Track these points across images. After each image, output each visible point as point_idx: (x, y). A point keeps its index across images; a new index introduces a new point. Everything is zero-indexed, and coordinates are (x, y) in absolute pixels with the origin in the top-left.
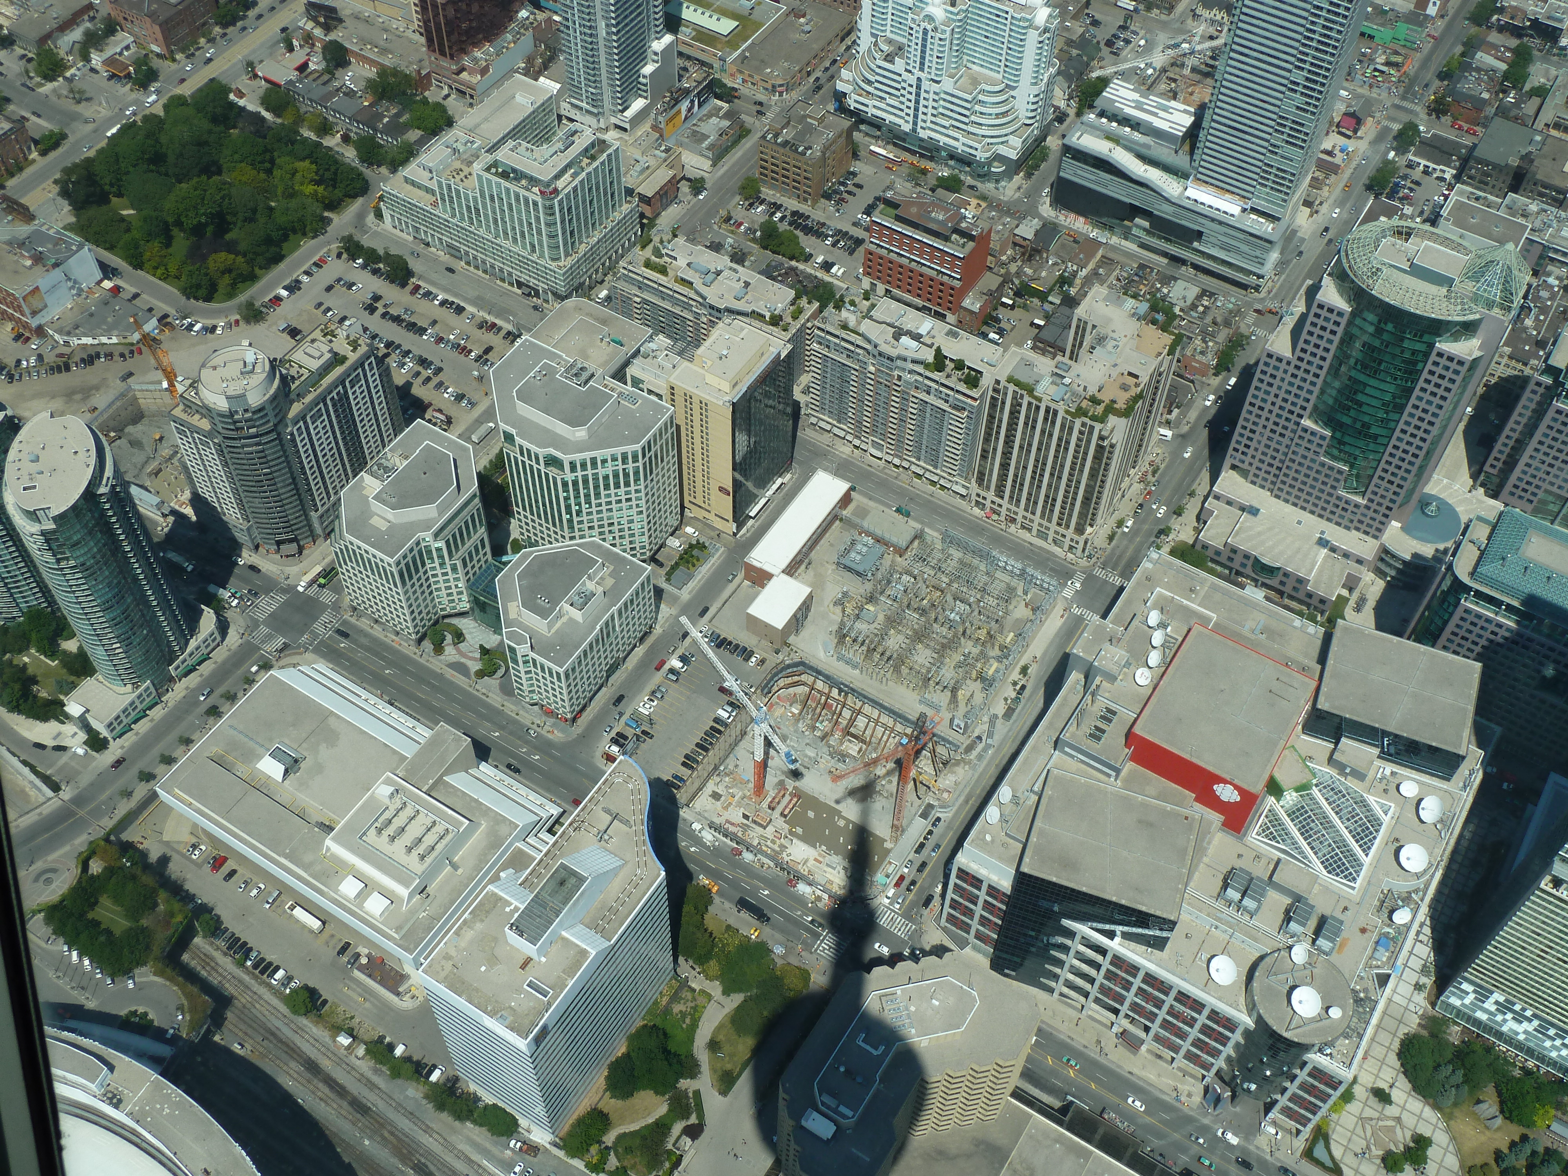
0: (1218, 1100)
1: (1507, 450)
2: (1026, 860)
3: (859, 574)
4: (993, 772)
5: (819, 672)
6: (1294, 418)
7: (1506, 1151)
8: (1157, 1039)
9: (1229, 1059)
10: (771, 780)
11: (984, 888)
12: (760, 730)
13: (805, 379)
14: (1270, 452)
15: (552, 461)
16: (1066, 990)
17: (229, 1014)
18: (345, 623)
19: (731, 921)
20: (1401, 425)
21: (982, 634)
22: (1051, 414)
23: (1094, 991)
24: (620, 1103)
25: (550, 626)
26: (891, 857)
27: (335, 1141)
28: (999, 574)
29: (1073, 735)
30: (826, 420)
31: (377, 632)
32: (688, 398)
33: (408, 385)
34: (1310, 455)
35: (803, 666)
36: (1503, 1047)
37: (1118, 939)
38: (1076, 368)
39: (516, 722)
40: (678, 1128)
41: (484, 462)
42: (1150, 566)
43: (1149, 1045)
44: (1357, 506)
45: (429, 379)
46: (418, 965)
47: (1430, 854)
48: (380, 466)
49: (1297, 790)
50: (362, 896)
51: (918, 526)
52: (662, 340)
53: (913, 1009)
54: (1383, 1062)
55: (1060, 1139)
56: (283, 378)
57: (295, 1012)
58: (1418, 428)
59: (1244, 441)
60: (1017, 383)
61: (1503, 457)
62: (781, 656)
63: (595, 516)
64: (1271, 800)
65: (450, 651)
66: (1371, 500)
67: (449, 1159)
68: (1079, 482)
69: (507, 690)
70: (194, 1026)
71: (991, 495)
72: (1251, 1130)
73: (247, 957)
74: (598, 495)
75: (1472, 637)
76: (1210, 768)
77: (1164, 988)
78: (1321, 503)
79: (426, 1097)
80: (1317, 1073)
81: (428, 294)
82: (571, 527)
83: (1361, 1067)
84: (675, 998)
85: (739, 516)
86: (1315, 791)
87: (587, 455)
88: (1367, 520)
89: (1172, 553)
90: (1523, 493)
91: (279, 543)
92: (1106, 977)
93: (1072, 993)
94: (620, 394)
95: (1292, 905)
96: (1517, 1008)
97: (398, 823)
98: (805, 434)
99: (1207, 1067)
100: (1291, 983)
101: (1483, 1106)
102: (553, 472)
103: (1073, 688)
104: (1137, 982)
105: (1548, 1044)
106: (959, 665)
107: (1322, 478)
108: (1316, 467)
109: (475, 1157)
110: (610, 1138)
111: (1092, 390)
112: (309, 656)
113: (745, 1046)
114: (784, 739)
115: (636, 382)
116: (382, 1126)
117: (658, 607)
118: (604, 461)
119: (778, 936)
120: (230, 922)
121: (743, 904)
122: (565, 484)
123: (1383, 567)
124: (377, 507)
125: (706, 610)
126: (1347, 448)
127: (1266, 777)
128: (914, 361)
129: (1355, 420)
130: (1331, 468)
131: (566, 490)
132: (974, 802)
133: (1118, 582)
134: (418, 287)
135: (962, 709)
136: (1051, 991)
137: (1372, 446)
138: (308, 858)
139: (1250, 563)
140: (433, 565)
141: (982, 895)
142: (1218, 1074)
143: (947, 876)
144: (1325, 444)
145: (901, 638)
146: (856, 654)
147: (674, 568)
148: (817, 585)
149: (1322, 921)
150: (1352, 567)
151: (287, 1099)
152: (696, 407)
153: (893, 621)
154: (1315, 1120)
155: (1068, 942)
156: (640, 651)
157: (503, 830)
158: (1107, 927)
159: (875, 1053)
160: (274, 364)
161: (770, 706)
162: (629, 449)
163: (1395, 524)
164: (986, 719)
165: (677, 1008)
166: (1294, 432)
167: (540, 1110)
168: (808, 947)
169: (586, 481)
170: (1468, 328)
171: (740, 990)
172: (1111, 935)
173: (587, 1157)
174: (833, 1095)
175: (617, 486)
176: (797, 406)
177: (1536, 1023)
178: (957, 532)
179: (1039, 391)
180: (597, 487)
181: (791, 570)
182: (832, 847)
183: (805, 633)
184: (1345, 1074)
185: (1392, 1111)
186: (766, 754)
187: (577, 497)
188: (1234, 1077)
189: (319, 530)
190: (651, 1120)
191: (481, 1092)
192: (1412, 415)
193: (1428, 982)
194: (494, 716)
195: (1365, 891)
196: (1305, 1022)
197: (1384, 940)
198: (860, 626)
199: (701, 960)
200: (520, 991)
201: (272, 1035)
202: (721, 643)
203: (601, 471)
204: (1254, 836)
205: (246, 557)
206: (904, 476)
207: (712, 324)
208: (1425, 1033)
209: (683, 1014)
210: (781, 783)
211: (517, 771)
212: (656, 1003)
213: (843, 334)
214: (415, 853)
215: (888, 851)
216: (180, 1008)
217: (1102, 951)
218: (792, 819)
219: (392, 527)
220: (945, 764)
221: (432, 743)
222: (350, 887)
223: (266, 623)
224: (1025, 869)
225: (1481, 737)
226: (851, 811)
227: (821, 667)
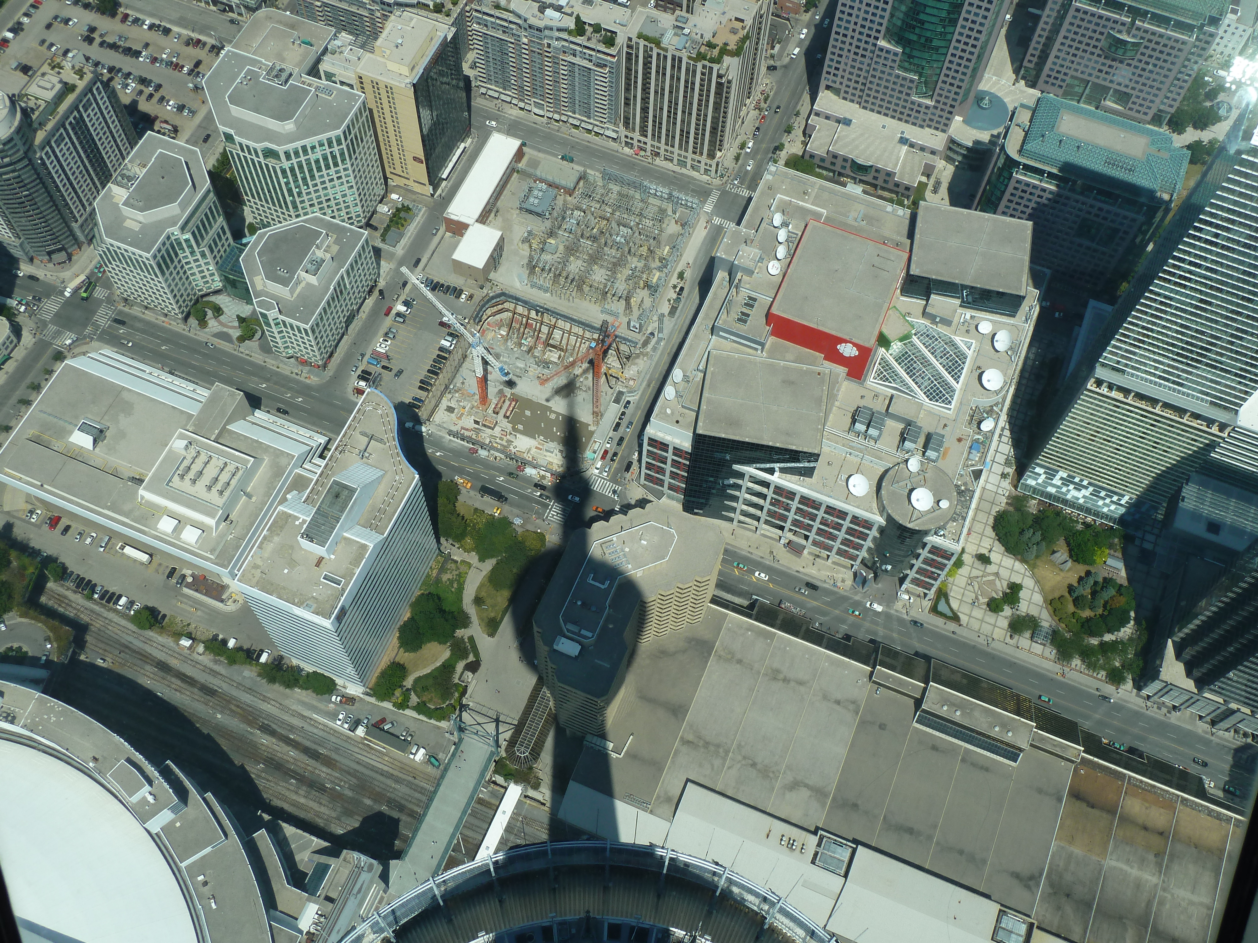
0: (864, 581)
1: (1040, 47)
2: (700, 424)
3: (538, 215)
4: (666, 359)
5: (517, 299)
6: (871, 40)
7: (1076, 584)
8: (815, 543)
9: (869, 550)
10: (492, 390)
11: (671, 450)
12: (478, 352)
13: (471, 56)
14: (856, 71)
15: (270, 153)
16: (742, 518)
17: (88, 638)
18: (121, 312)
19: (478, 505)
20: (956, 36)
21: (644, 251)
22: (677, 61)
23: (763, 515)
24: (412, 655)
25: (292, 292)
26: (595, 437)
27: (194, 719)
28: (651, 200)
29: (725, 322)
30: (494, 89)
31: (149, 316)
32: (375, 85)
33: (134, 103)
34: (887, 70)
35: (505, 296)
36: (1069, 510)
37: (777, 474)
38: (693, 19)
39: (277, 374)
40: (460, 666)
41: (212, 162)
42: (770, 177)
43: (809, 549)
44: (927, 107)
45: (151, 96)
46: (234, 576)
47: (1005, 375)
48: (123, 176)
49: (901, 340)
50: (177, 530)
51: (581, 169)
52: (346, 36)
53: (627, 550)
54: (982, 535)
55: (751, 628)
56: (24, 111)
57: (141, 627)
58: (969, 37)
59: (834, 64)
60: (646, 38)
61: (1037, 53)
62: (485, 291)
63: (313, 195)
64: (882, 350)
65: (213, 324)
66: (938, 102)
67: (286, 717)
68: (706, 115)
69: (266, 349)
70: (61, 651)
71: (637, 135)
72: (890, 599)
73: (93, 592)
74: (313, 177)
75: (1024, 202)
76: (833, 333)
77: (815, 505)
78: (899, 109)
79: (259, 675)
80: (935, 550)
81: (136, 21)
82: (295, 207)
83: (966, 540)
84: (442, 569)
85: (434, 180)
86: (915, 339)
87: (298, 144)
88: (936, 118)
89: (787, 164)
90: (1054, 81)
91: (50, 254)
92: (771, 504)
93: (747, 520)
94: (317, 88)
95: (905, 428)
96: (1077, 480)
97: (195, 468)
98: (477, 102)
99: (853, 558)
100: (909, 487)
101: (1057, 555)
102: (271, 162)
103: (720, 285)
104: (795, 505)
105: (1101, 503)
106: (628, 279)
107: (898, 88)
108: (893, 79)
109: (306, 713)
110: (409, 682)
111: (708, 37)
112: (95, 344)
113: (503, 597)
114: (497, 356)
115: (329, 76)
116: (229, 702)
117: (378, 264)
118: (313, 148)
119: (516, 511)
120: (73, 566)
121: (485, 490)
122: (284, 171)
123: (952, 155)
124: (127, 211)
125: (418, 261)
126: (916, 61)
127: (876, 333)
128: (559, 30)
129: (920, 36)
130: (904, 79)
131: (285, 177)
132: (654, 385)
133: (746, 193)
134: (126, 16)
135: (636, 312)
136: (731, 520)
137: (935, 57)
138: (127, 507)
139: (848, 165)
140: (185, 255)
141: (670, 456)
142: (863, 562)
143: (641, 446)
144: (898, 59)
145: (579, 263)
146: (545, 280)
147: (387, 229)
148: (506, 228)
149: (929, 437)
150: (928, 158)
151: (148, 695)
152: (383, 91)
153: (571, 250)
154: (937, 584)
155: (740, 482)
156: (370, 302)
157: (283, 461)
158: (768, 466)
159: (603, 587)
160: (13, 100)
161: (482, 332)
162: (332, 134)
163: (959, 119)
164: (655, 318)
165: (445, 577)
166: (873, 52)
167: (350, 670)
168: (540, 516)
169: (301, 167)
171: (492, 557)
172: (771, 471)
173: (394, 699)
174: (575, 623)
175: (328, 167)
176: (467, 80)
177: (1091, 489)
178: (614, 170)
179: (665, 42)
180: (310, 170)
181: (483, 218)
182: (549, 437)
183: (502, 269)
184: (955, 548)
185: (991, 569)
186: (485, 370)
187: (296, 180)
188: (875, 562)
189: (81, 237)
190: (438, 664)
191: (302, 665)
192: (963, 27)
193: (1011, 470)
194: (260, 371)
195: (959, 409)
196: (923, 514)
197: (975, 445)
198: (546, 257)
199: (459, 538)
200: (318, 583)
201: (125, 648)
202: (435, 287)
203: (312, 157)
204: (872, 381)
205: (24, 269)
206: (564, 127)
207: (385, 17)
208: (1011, 509)
209: (451, 581)
210: (501, 392)
211: (285, 412)
212: (428, 576)
213: (497, 13)
214: (214, 490)
215: (592, 433)
216: (48, 639)
217: (766, 484)
218: (514, 419)
219: (144, 227)
220: (628, 358)
221: (212, 401)
222: (166, 525)
223: (52, 322)
224: (700, 431)
225: (1036, 278)
226: (559, 406)
227: (519, 295)
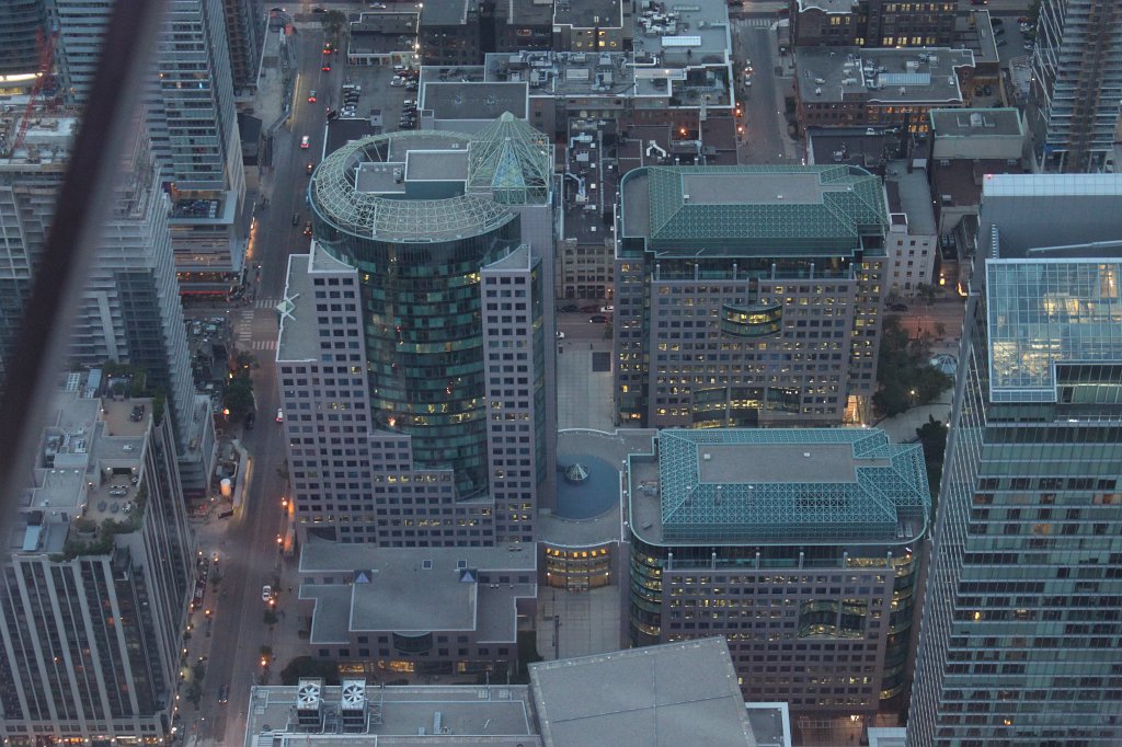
6: (355, 435)
22: (33, 572)
34: (398, 473)
44: (486, 510)
59: (309, 491)
88: (507, 523)
107: (427, 495)
111: (75, 515)
139: (390, 645)
144: (409, 451)
166: (364, 453)
170: (508, 235)
